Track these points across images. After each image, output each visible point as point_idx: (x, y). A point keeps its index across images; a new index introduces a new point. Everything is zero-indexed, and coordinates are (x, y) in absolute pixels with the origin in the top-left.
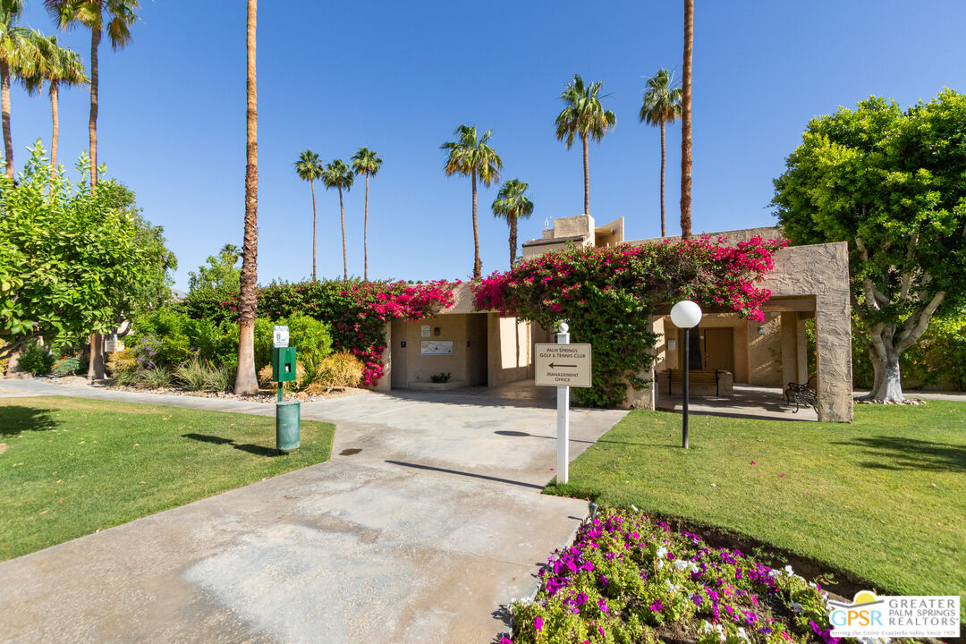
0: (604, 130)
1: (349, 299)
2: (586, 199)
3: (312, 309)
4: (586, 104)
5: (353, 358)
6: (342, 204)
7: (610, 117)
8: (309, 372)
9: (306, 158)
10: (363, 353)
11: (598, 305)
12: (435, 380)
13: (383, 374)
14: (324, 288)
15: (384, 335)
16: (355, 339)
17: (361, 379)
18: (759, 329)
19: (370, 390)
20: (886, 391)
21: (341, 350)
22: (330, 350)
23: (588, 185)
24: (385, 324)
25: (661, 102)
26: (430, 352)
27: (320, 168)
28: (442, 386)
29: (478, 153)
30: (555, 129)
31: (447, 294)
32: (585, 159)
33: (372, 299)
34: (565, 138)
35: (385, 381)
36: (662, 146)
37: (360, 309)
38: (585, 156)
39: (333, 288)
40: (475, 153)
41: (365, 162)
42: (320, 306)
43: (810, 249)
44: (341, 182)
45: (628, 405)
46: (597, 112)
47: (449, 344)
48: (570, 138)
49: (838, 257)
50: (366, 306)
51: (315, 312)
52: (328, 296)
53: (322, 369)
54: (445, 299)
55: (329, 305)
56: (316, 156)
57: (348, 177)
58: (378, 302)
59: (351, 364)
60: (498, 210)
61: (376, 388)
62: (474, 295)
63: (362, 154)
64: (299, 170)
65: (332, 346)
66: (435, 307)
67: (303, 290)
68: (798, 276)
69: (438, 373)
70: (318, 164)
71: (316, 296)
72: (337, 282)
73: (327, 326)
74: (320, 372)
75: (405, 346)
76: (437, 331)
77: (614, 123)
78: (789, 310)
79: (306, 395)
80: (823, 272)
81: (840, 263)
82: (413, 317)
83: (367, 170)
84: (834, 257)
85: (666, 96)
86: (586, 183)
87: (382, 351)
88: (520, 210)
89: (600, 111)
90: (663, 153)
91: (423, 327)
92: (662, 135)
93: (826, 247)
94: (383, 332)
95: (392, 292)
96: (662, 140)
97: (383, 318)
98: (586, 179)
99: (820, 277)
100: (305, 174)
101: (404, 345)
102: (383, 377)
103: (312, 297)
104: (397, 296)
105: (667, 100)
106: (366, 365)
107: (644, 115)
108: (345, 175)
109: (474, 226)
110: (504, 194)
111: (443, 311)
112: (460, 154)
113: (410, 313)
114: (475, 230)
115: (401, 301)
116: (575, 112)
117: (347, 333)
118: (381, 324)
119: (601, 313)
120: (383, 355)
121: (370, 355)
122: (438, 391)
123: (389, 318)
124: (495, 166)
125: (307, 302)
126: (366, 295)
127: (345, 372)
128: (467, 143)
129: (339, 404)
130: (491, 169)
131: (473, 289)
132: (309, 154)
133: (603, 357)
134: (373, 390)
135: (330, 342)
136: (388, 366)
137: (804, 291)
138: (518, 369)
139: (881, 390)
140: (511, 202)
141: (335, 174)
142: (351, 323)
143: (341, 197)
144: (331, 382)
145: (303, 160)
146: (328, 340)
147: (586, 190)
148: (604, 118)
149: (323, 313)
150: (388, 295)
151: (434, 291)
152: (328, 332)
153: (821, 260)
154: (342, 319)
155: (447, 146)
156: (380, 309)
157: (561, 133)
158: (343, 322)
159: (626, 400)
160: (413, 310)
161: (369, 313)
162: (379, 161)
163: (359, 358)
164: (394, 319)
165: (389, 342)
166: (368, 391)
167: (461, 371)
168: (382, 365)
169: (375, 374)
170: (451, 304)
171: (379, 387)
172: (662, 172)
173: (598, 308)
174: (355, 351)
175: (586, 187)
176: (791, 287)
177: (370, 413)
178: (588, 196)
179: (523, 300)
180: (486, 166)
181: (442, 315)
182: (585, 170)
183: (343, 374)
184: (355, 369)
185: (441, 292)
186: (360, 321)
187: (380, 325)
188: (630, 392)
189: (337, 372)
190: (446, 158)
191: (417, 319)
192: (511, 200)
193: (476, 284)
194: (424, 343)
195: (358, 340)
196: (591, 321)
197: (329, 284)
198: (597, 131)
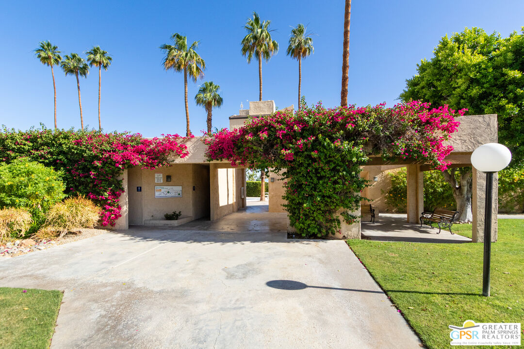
0: (271, 54)
1: (83, 148)
2: (260, 96)
3: (42, 156)
4: (262, 32)
5: (90, 202)
6: (79, 87)
7: (275, 45)
8: (38, 217)
9: (46, 47)
10: (100, 198)
11: (326, 155)
12: (168, 217)
13: (120, 216)
14: (55, 137)
15: (121, 181)
16: (91, 185)
17: (99, 221)
18: (375, 178)
19: (108, 229)
20: (466, 215)
21: (77, 196)
22: (63, 196)
23: (262, 87)
24: (121, 171)
25: (300, 44)
26: (162, 195)
27: (59, 57)
28: (175, 223)
29: (189, 54)
30: (241, 47)
31: (181, 146)
32: (260, 70)
33: (109, 148)
34: (247, 54)
35: (123, 221)
36: (300, 71)
37: (96, 157)
38: (260, 68)
39: (66, 137)
40: (187, 55)
41: (98, 57)
42: (51, 153)
43: (473, 118)
44: (78, 70)
45: (341, 236)
46: (268, 39)
47: (179, 189)
48: (250, 56)
49: (492, 125)
50: (102, 154)
51: (46, 159)
52: (61, 144)
53: (52, 214)
54: (180, 151)
55: (62, 152)
56: (55, 48)
57: (83, 67)
58: (114, 151)
59: (87, 208)
60: (199, 101)
61: (113, 228)
62: (207, 147)
63: (95, 52)
64: (40, 56)
65: (65, 192)
66: (170, 157)
67: (32, 139)
68: (465, 138)
69: (170, 213)
70: (57, 54)
71: (47, 144)
72: (71, 132)
73: (59, 173)
74: (50, 218)
75: (141, 190)
76: (168, 178)
77: (277, 50)
78: (458, 163)
79: (34, 243)
80: (481, 136)
81: (492, 129)
82: (151, 165)
83: (100, 63)
84: (489, 125)
85: (303, 41)
86: (260, 86)
87: (120, 195)
88: (215, 101)
89: (270, 39)
90: (300, 75)
91: (156, 175)
92: (300, 65)
93: (483, 117)
94: (120, 178)
95: (129, 143)
96: (300, 68)
97: (120, 166)
98: (260, 83)
99: (479, 139)
100: (46, 60)
101: (139, 189)
102: (120, 218)
103: (42, 145)
104: (134, 147)
105: (303, 43)
106: (104, 209)
107: (289, 51)
108: (81, 66)
109: (186, 107)
110: (204, 90)
111: (179, 160)
112: (175, 54)
113: (147, 162)
114: (186, 110)
115: (138, 151)
116: (255, 38)
117: (83, 179)
118: (118, 172)
119: (328, 163)
120: (120, 198)
121: (107, 199)
122: (172, 228)
123: (126, 166)
124: (201, 67)
125: (37, 150)
126: (102, 144)
127: (80, 217)
128: (181, 47)
129: (73, 251)
130: (197, 68)
131: (205, 142)
132: (48, 45)
133: (326, 199)
134: (111, 230)
135: (63, 187)
136: (125, 208)
137: (469, 148)
138: (228, 205)
139: (463, 215)
140: (208, 96)
141: (72, 64)
142: (86, 170)
143: (78, 82)
144: (65, 227)
145: (43, 48)
146: (60, 187)
147: (260, 90)
148: (271, 44)
149: (55, 161)
150: (125, 146)
151: (171, 143)
152: (61, 179)
153: (480, 127)
154: (76, 166)
155: (166, 47)
156: (117, 157)
157: (245, 50)
158: (78, 169)
159: (339, 232)
160: (149, 159)
161: (105, 162)
162: (109, 59)
163: (96, 202)
164: (131, 167)
165: (126, 187)
166: (105, 231)
167: (188, 209)
168: (119, 208)
169: (113, 216)
170: (185, 155)
171: (117, 227)
172: (299, 87)
173: (326, 158)
174: (91, 196)
175: (260, 88)
176: (460, 146)
177: (110, 262)
178: (262, 94)
179: (256, 151)
180: (194, 65)
181: (177, 164)
182: (260, 77)
183: (78, 219)
184: (91, 212)
185: (176, 144)
186: (96, 168)
187: (116, 172)
188: (344, 225)
189: (71, 218)
190: (165, 56)
191: (154, 167)
192: (208, 94)
193: (209, 139)
194: (157, 188)
195: (96, 186)
196: (316, 170)
197: (61, 133)
198: (267, 53)
